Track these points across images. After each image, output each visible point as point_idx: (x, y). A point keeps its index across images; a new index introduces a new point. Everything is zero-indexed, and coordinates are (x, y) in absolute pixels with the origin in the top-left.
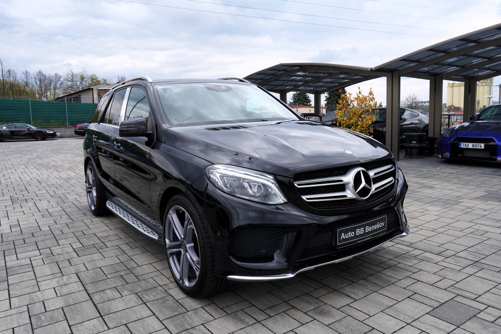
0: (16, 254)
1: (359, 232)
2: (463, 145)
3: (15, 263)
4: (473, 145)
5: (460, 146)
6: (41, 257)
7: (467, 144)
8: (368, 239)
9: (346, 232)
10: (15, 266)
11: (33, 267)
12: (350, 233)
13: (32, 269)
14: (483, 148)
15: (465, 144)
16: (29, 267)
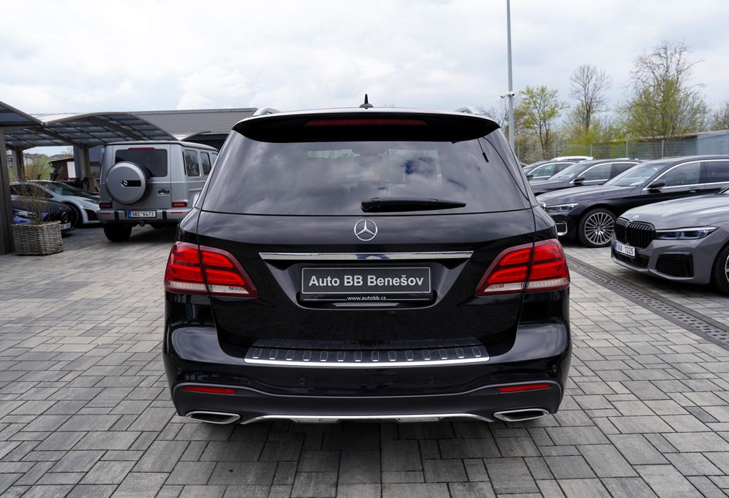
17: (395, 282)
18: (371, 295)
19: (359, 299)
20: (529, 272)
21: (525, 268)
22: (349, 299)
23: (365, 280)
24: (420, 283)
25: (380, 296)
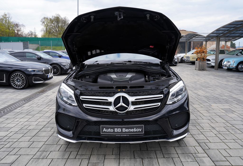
1: (117, 130)
8: (126, 136)
9: (107, 128)
12: (110, 129)
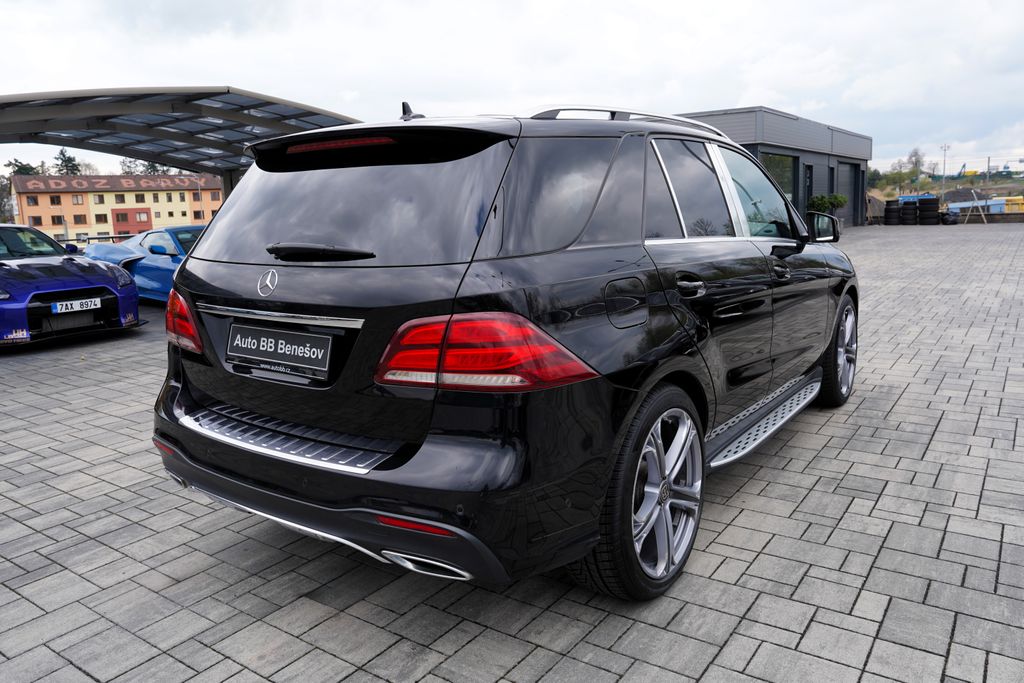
0: (1001, 542)
2: (60, 307)
3: (1014, 518)
4: (82, 305)
5: (54, 311)
6: (952, 511)
7: (68, 303)
10: (1013, 512)
11: (981, 497)
13: (985, 493)
14: (99, 306)
15: (64, 303)
16: (988, 499)
17: (300, 351)
18: (279, 365)
19: (268, 367)
20: (441, 358)
21: (436, 352)
22: (262, 366)
23: (276, 345)
24: (320, 357)
25: (286, 366)
